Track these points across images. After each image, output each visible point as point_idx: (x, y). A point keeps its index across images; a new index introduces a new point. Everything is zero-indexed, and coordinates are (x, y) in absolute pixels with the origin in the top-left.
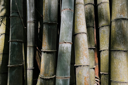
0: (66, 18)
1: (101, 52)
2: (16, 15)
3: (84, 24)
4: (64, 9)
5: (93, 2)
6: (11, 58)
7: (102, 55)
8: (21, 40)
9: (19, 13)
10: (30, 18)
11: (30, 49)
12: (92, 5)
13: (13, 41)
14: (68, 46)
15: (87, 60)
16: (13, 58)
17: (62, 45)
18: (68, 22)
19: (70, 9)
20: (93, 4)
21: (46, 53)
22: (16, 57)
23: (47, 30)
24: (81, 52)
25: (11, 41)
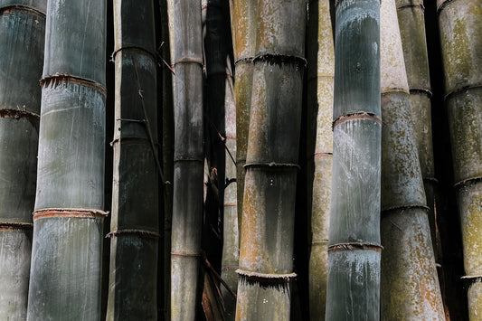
0: (359, 149)
1: (474, 285)
2: (138, 133)
3: (415, 171)
4: (349, 115)
5: (427, 86)
6: (118, 302)
7: (476, 296)
8: (153, 231)
9: (148, 125)
10: (187, 147)
11: (183, 268)
12: (425, 97)
13: (126, 234)
14: (370, 262)
15: (436, 316)
16: (126, 302)
17: (345, 258)
18: (366, 163)
19: (371, 115)
20: (428, 93)
21: (257, 285)
22: (135, 296)
23: (262, 193)
24: (412, 284)
25: (116, 235)
